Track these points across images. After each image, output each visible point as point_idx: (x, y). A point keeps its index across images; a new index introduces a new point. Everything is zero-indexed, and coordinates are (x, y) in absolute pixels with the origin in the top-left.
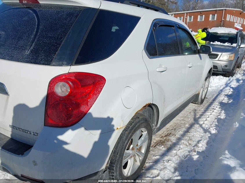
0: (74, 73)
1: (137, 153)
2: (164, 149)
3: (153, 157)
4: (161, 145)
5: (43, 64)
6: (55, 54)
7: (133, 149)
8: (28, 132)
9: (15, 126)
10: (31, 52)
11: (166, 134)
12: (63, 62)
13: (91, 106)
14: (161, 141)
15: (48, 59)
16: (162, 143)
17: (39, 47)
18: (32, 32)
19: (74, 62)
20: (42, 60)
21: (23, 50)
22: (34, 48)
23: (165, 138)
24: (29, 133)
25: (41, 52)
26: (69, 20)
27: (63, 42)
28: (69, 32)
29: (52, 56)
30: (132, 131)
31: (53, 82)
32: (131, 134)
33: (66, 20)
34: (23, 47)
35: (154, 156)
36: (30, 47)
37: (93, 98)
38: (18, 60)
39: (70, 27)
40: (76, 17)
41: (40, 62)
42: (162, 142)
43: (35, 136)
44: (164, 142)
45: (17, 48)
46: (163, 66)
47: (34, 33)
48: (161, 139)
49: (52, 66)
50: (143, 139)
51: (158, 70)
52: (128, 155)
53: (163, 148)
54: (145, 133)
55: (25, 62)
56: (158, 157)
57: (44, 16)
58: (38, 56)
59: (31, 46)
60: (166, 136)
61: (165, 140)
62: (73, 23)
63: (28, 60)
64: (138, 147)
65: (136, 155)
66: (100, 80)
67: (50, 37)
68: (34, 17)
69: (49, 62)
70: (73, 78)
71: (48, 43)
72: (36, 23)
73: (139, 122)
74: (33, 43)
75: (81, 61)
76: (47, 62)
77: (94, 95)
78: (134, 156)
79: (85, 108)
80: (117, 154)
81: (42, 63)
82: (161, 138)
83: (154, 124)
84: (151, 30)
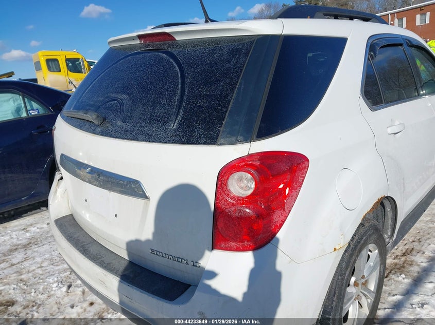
0: (258, 154)
1: (363, 291)
2: (406, 281)
3: (388, 297)
4: (399, 274)
5: (204, 144)
6: (222, 124)
7: (356, 284)
8: (183, 260)
9: (160, 251)
10: (180, 124)
11: (404, 251)
12: (237, 137)
13: (290, 211)
14: (396, 264)
15: (210, 134)
16: (398, 269)
17: (191, 115)
18: (174, 91)
19: (255, 135)
20: (200, 137)
21: (165, 122)
22: (183, 118)
23: (403, 259)
24: (185, 262)
25: (197, 123)
26: (235, 62)
27: (232, 102)
28: (238, 84)
29: (216, 129)
30: (356, 252)
31: (225, 173)
32: (354, 257)
33: (229, 62)
34: (165, 117)
35: (389, 294)
36: (177, 117)
37: (292, 196)
38: (160, 141)
39: (240, 75)
40: (247, 54)
41: (197, 141)
42: (398, 266)
43: (195, 267)
44: (403, 267)
45: (154, 119)
46: (397, 123)
47: (179, 91)
48: (396, 261)
49: (219, 145)
50: (372, 264)
51: (390, 131)
52: (351, 296)
53: (404, 279)
54: (375, 253)
55: (173, 143)
56: (399, 297)
57: (189, 61)
58: (193, 131)
59: (178, 114)
60: (404, 255)
61: (404, 263)
62: (243, 67)
63: (176, 138)
64: (363, 281)
65: (361, 295)
66: (300, 162)
67: (208, 95)
68: (173, 64)
69: (214, 139)
70: (258, 163)
71: (206, 107)
72: (178, 75)
73: (365, 233)
74: (179, 109)
75: (266, 132)
76: (211, 140)
77: (293, 190)
78: (358, 297)
79: (280, 215)
80: (334, 296)
81: (202, 141)
82: (395, 259)
83: (387, 234)
84: (367, 58)
